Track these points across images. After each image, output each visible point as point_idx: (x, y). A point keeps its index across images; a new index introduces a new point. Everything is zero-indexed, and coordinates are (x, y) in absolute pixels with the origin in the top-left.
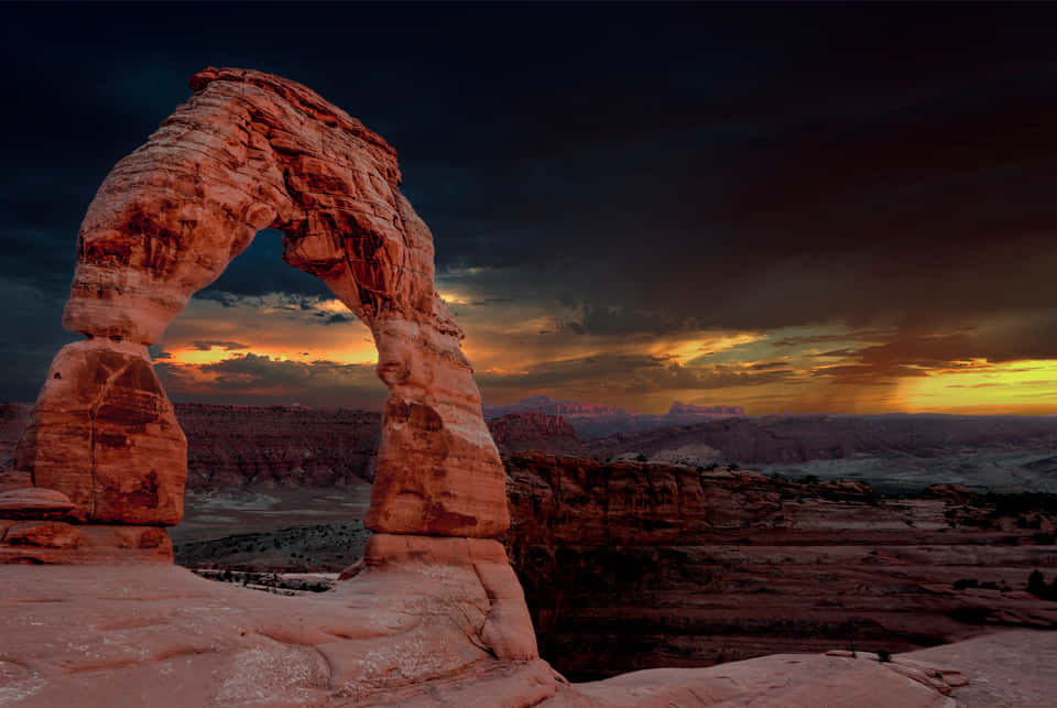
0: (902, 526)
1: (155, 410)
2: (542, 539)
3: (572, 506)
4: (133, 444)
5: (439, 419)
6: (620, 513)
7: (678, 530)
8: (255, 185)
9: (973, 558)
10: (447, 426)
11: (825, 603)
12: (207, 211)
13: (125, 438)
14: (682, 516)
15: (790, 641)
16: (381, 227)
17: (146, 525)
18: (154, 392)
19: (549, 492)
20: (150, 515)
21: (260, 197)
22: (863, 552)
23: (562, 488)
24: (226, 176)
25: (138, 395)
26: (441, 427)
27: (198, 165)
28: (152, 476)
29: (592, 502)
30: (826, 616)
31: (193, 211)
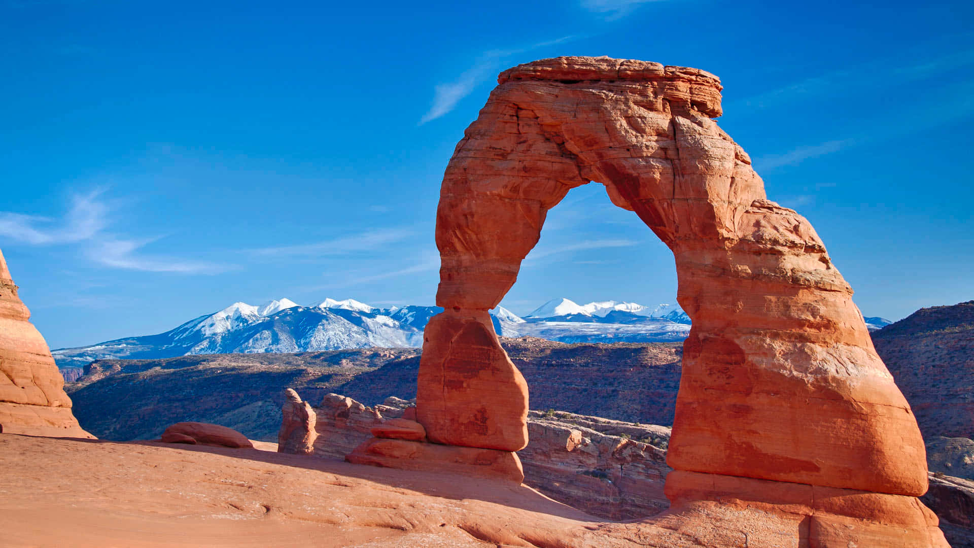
1: (489, 359)
4: (468, 386)
5: (742, 353)
8: (521, 165)
10: (750, 358)
12: (479, 202)
13: (462, 382)
16: (634, 167)
17: (482, 447)
18: (489, 346)
20: (483, 440)
21: (527, 175)
25: (474, 348)
26: (744, 360)
27: (465, 169)
28: (483, 411)
31: (469, 205)
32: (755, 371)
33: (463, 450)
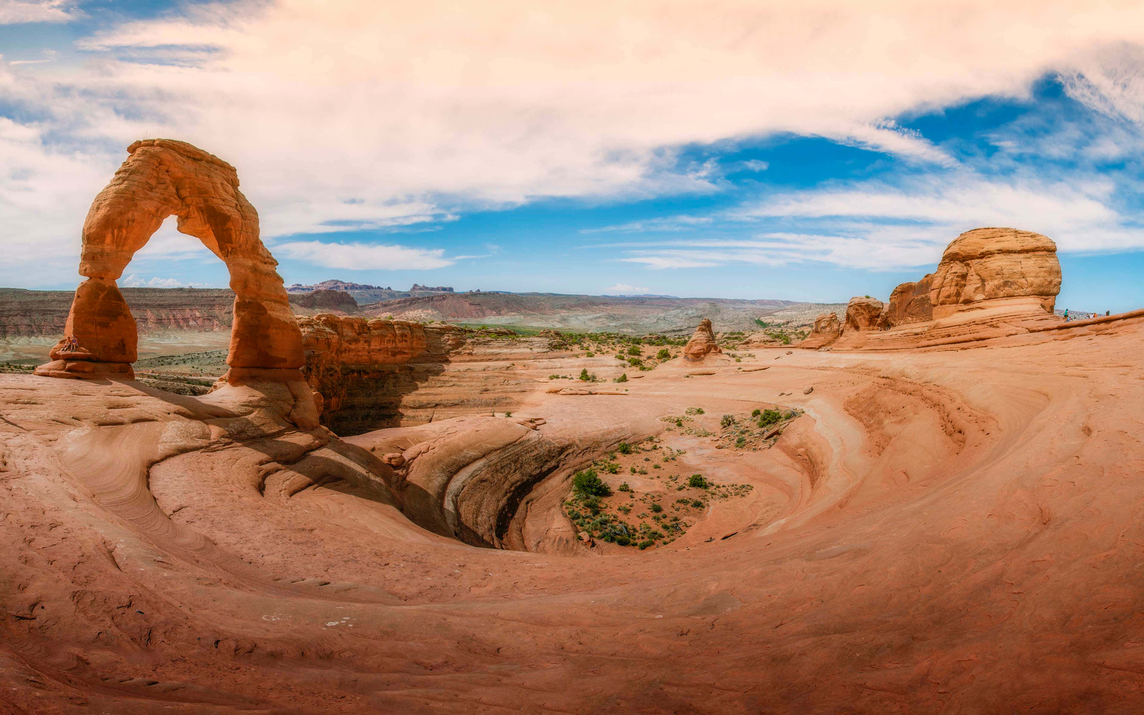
0: (528, 350)
1: (121, 309)
2: (332, 362)
3: (350, 344)
4: (113, 326)
5: (264, 309)
6: (378, 348)
7: (409, 356)
8: (162, 197)
9: (559, 365)
10: (269, 312)
11: (487, 390)
13: (109, 323)
14: (413, 349)
15: (468, 409)
17: (121, 362)
19: (336, 337)
20: (123, 358)
22: (507, 364)
23: (345, 334)
24: (148, 194)
26: (265, 313)
27: (134, 192)
28: (122, 341)
29: (362, 342)
30: (486, 396)
31: (133, 215)
32: (271, 318)
33: (112, 365)
